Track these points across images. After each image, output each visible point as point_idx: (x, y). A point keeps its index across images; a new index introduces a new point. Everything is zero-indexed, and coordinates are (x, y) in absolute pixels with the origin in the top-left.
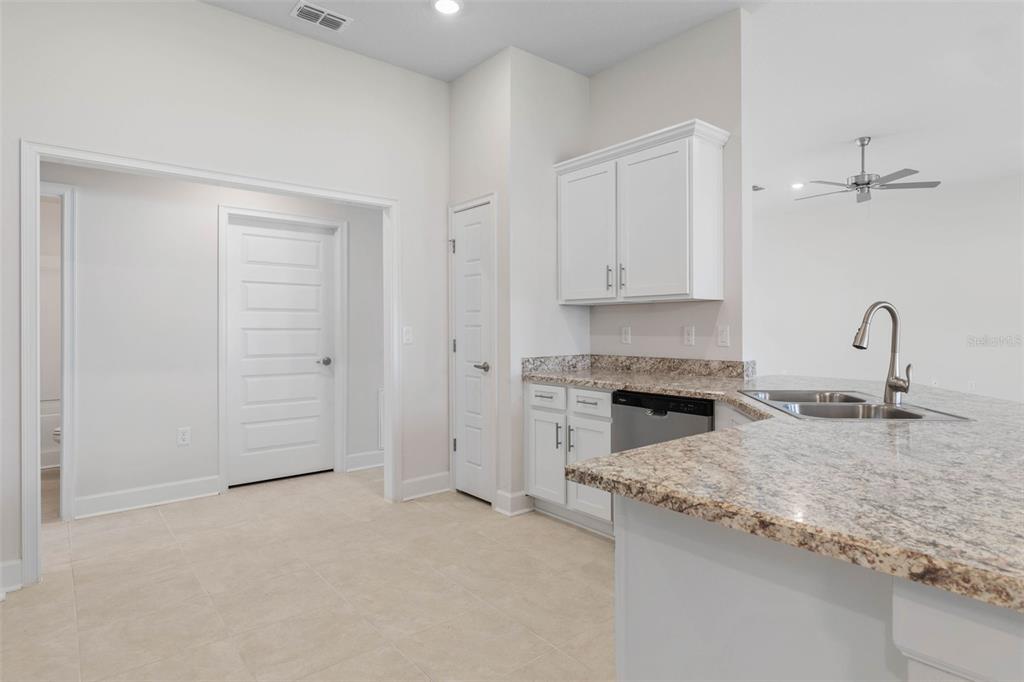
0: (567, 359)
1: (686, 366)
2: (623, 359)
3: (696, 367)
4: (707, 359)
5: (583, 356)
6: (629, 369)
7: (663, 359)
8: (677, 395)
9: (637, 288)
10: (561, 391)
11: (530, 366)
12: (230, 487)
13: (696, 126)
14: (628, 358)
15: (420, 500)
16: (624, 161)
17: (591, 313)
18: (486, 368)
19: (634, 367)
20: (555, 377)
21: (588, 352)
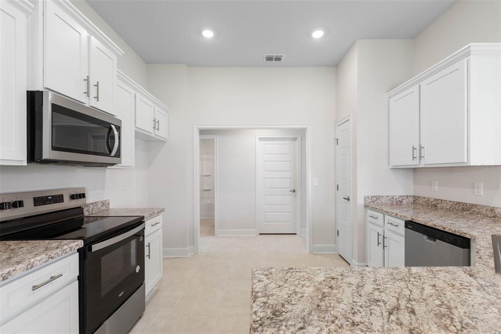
0: (395, 197)
1: (475, 209)
2: (432, 200)
3: (484, 211)
4: (492, 205)
5: (407, 196)
6: (436, 206)
7: (459, 203)
8: (443, 230)
9: (431, 159)
10: (381, 215)
11: (369, 200)
12: (260, 234)
13: (471, 48)
14: (435, 200)
15: (320, 255)
16: (423, 84)
17: (414, 172)
18: (348, 199)
19: (439, 206)
20: (378, 208)
21: (412, 194)
